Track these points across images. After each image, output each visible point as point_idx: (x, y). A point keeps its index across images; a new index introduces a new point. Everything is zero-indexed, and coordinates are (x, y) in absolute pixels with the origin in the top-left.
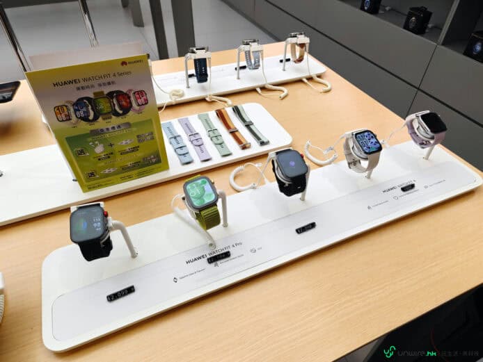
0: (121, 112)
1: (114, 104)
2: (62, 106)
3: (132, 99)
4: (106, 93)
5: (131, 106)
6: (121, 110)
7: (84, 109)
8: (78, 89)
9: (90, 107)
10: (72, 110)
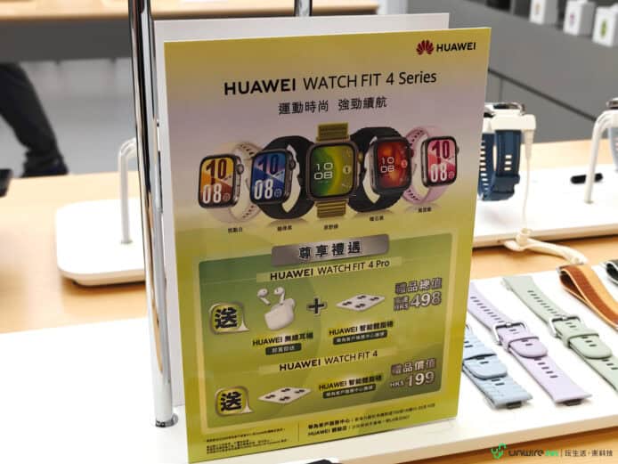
0: (374, 197)
1: (363, 170)
2: (223, 157)
3: (417, 160)
4: (351, 131)
5: (408, 184)
6: (375, 191)
7: (280, 177)
8: (284, 108)
9: (296, 171)
10: (246, 174)
